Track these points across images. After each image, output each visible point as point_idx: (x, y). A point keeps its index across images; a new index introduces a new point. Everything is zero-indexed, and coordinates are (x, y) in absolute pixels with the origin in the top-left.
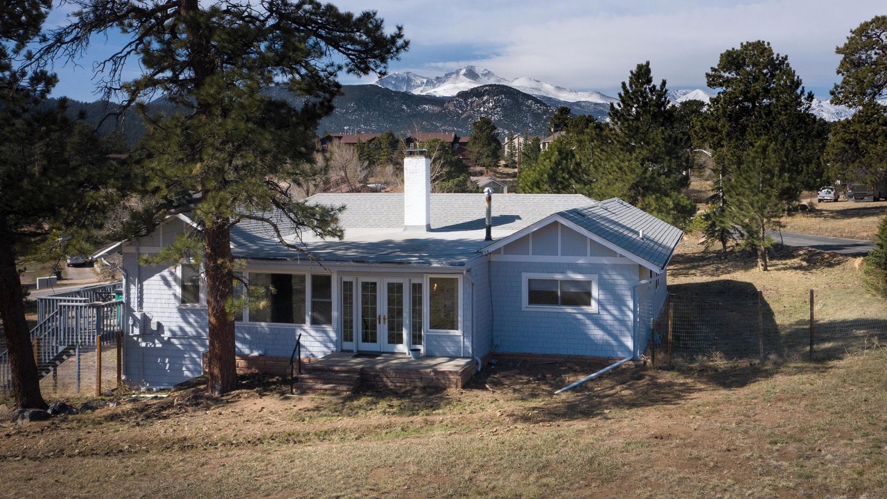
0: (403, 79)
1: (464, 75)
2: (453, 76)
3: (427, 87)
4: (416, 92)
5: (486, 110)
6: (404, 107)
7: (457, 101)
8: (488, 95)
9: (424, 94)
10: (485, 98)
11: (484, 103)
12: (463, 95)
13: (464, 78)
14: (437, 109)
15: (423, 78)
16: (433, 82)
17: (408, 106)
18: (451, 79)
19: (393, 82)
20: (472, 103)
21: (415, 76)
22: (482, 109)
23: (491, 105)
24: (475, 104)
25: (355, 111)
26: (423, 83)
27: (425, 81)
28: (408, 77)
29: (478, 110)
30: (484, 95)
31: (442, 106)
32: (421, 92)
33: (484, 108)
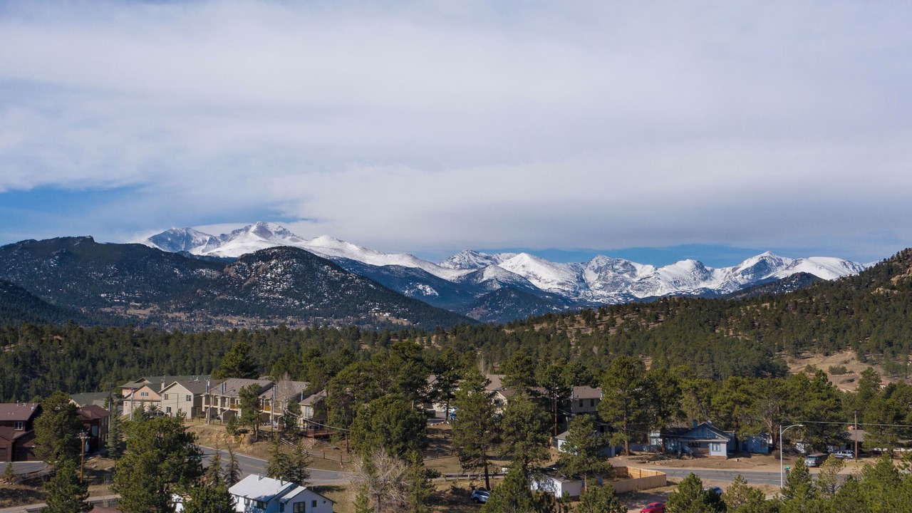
0: (182, 235)
1: (254, 232)
2: (242, 233)
3: (210, 246)
4: (197, 252)
5: (273, 276)
6: (177, 271)
7: (239, 265)
8: (277, 258)
9: (205, 254)
10: (273, 262)
11: (271, 268)
12: (248, 258)
13: (254, 235)
14: (216, 274)
15: (205, 234)
16: (217, 240)
17: (181, 270)
18: (239, 237)
19: (169, 239)
20: (257, 267)
21: (196, 232)
22: (269, 275)
23: (280, 270)
24: (260, 270)
25: (115, 275)
26: (204, 241)
27: (208, 238)
28: (188, 234)
29: (264, 277)
30: (271, 259)
31: (222, 271)
32: (203, 251)
33: (272, 274)
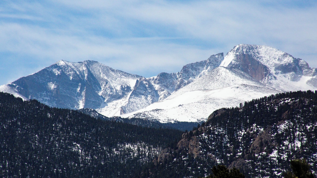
0: (79, 79)
1: (231, 68)
2: (205, 71)
3: (137, 100)
5: (285, 156)
6: (77, 148)
7: (209, 132)
8: (291, 118)
9: (129, 115)
10: (283, 127)
11: (280, 139)
13: (231, 75)
15: (127, 75)
16: (151, 87)
17: (87, 147)
18: (197, 79)
19: (52, 86)
20: (248, 138)
21: (108, 70)
22: (274, 154)
23: (299, 144)
24: (255, 143)
26: (126, 89)
27: (132, 83)
28: (90, 74)
29: (265, 158)
31: (173, 146)
32: (123, 110)
33: (280, 151)
